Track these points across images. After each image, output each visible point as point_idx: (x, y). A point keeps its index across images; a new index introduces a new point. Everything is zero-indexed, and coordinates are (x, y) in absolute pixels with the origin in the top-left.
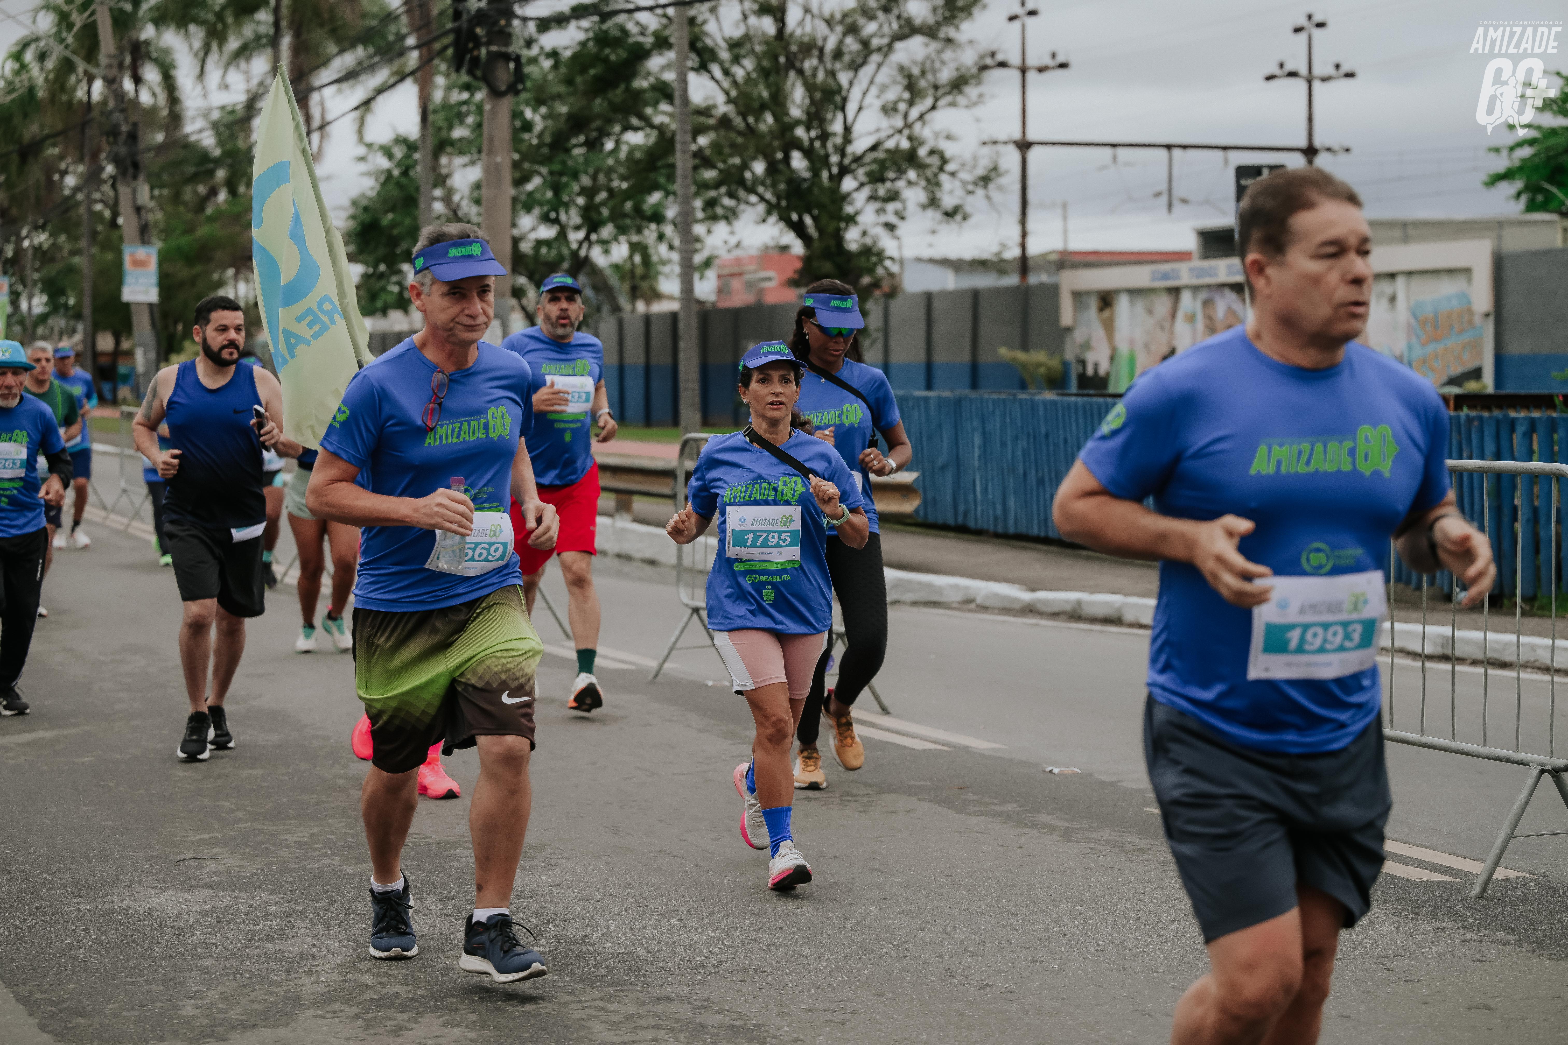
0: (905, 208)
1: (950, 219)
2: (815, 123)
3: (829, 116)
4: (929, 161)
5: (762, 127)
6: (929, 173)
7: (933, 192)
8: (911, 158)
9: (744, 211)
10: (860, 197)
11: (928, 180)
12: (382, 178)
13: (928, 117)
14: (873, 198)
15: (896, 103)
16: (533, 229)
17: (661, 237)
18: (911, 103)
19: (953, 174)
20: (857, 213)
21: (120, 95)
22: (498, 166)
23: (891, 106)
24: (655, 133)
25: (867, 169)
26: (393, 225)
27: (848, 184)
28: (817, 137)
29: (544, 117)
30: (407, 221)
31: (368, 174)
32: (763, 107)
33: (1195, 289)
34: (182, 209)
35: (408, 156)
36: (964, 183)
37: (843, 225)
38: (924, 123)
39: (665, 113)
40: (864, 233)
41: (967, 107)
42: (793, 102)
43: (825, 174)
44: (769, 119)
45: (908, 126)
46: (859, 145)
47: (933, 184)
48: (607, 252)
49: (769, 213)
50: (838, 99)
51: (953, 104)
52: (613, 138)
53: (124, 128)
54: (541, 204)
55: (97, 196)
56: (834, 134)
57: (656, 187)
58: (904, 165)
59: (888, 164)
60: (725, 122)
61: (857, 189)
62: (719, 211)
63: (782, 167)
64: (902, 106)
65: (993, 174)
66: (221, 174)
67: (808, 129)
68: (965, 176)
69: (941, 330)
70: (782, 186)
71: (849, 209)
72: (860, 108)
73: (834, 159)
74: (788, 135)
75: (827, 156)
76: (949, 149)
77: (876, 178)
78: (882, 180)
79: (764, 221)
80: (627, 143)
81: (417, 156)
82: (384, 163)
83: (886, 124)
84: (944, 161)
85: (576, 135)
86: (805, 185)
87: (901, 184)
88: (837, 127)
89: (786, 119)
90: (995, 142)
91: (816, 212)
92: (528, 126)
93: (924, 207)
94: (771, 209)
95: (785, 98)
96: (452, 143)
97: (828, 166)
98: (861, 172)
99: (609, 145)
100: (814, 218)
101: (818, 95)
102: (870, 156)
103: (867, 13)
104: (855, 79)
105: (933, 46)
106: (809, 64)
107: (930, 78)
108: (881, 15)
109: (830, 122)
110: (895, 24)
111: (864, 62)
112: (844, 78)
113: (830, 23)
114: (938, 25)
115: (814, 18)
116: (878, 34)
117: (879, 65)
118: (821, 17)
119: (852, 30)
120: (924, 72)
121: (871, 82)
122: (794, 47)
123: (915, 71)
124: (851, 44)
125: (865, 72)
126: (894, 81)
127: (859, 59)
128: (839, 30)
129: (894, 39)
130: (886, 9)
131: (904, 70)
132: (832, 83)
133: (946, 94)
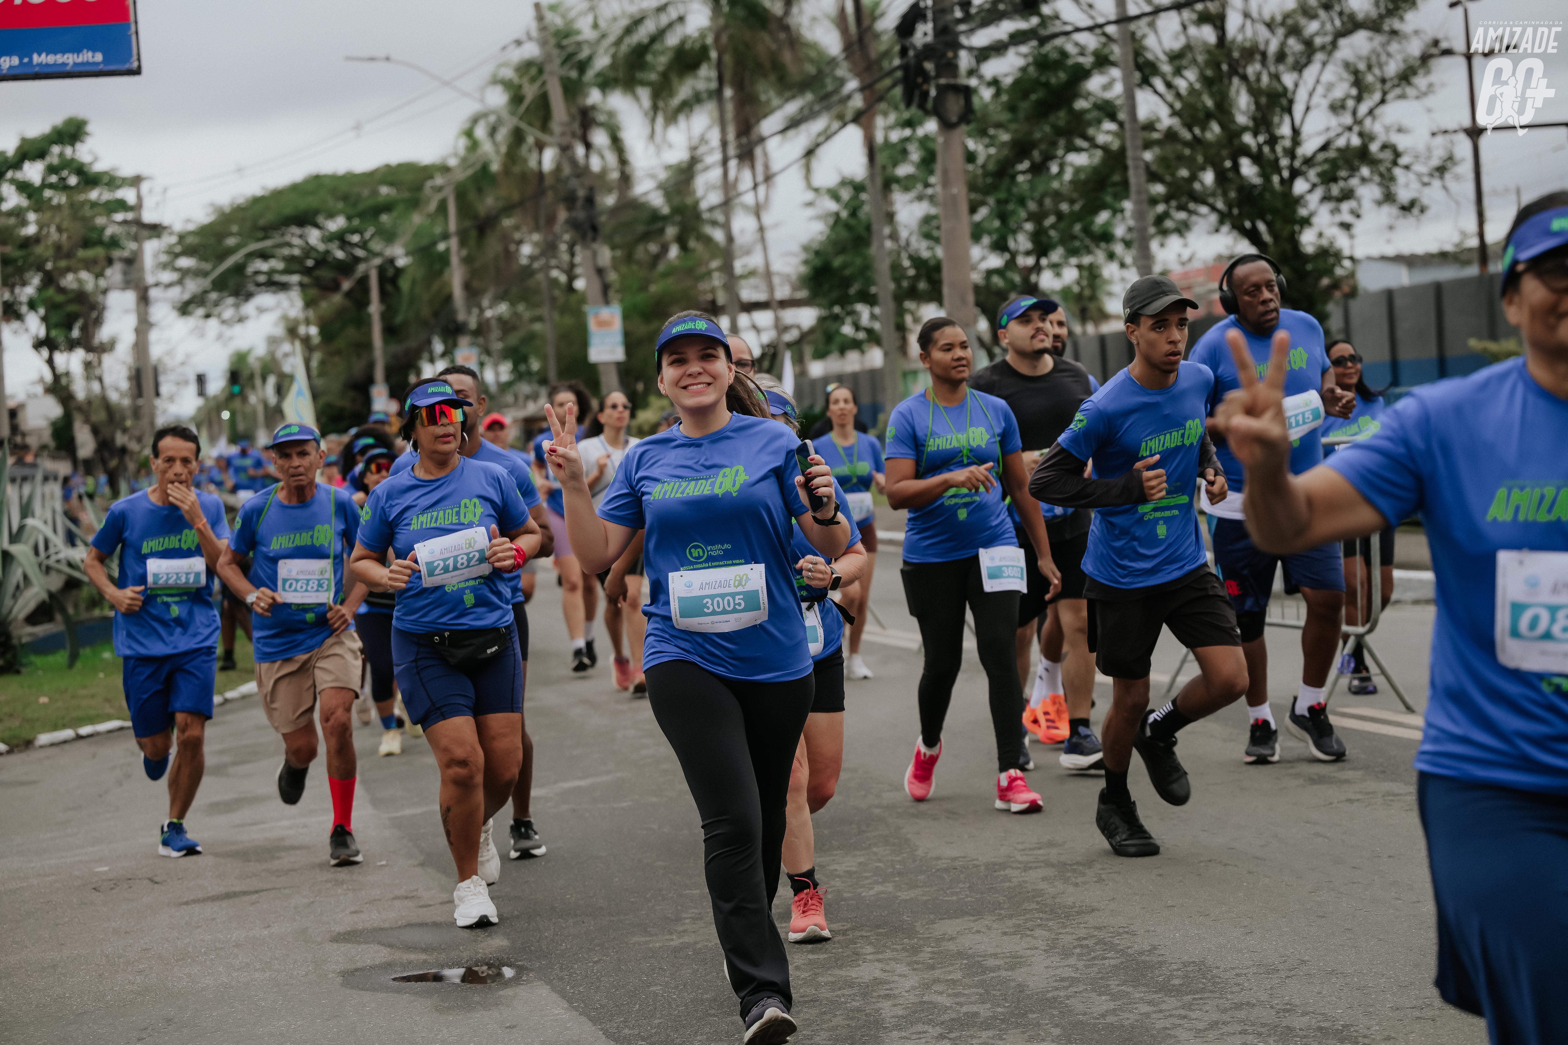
0: (1360, 205)
1: (1407, 213)
2: (1262, 128)
3: (1276, 119)
4: (1381, 156)
5: (1209, 136)
6: (1382, 169)
7: (1388, 187)
8: (1362, 155)
9: (1196, 223)
10: (1314, 199)
11: (1381, 175)
12: (831, 221)
13: (1378, 111)
14: (1326, 198)
15: (1344, 100)
16: (983, 259)
17: (1111, 256)
18: (1359, 99)
19: (1407, 167)
20: (1311, 215)
21: (573, 162)
22: (954, 198)
23: (1339, 104)
24: (1099, 153)
25: (1319, 169)
26: (844, 266)
27: (1300, 186)
28: (1266, 142)
29: (987, 146)
30: (858, 261)
31: (818, 218)
32: (1209, 116)
34: (635, 267)
35: (855, 197)
36: (1419, 175)
37: (1297, 228)
38: (1374, 118)
39: (1108, 132)
40: (1320, 235)
41: (1417, 98)
42: (1239, 109)
43: (1276, 179)
44: (1216, 128)
45: (1358, 122)
46: (1309, 147)
47: (1387, 180)
48: (1058, 275)
49: (1221, 222)
50: (1284, 102)
51: (1403, 97)
52: (1058, 161)
53: (581, 193)
54: (990, 233)
55: (553, 262)
56: (1283, 137)
57: (1104, 206)
58: (1356, 163)
59: (1341, 163)
60: (1171, 135)
61: (1310, 191)
62: (1169, 224)
63: (1231, 175)
64: (1350, 103)
65: (1449, 164)
66: (671, 231)
67: (1255, 135)
68: (1420, 168)
69: (1404, 327)
70: (1233, 195)
71: (1303, 212)
72: (1308, 109)
73: (1284, 162)
74: (1236, 142)
75: (1277, 160)
76: (1401, 142)
77: (1328, 178)
78: (1335, 180)
79: (1217, 231)
80: (1072, 165)
81: (864, 196)
82: (832, 206)
83: (1334, 122)
84: (1397, 154)
85: (1021, 162)
86: (1256, 192)
87: (1354, 182)
88: (1285, 130)
89: (1233, 127)
90: (1446, 132)
91: (1269, 217)
92: (971, 157)
93: (1379, 203)
94: (1223, 218)
95: (1231, 105)
96: (897, 180)
97: (1278, 170)
98: (1312, 174)
99: (1054, 169)
100: (1269, 225)
101: (1263, 100)
102: (1321, 156)
103: (1308, 13)
104: (1300, 79)
105: (1378, 39)
106: (1252, 69)
107: (1377, 72)
108: (1323, 13)
109: (1278, 125)
110: (1337, 21)
111: (1308, 61)
112: (1288, 79)
113: (1271, 26)
114: (1382, 18)
115: (1253, 22)
116: (1321, 32)
117: (1323, 64)
118: (1261, 20)
119: (1294, 31)
120: (1369, 66)
121: (1317, 81)
122: (1236, 54)
123: (1361, 66)
124: (1294, 45)
125: (1310, 72)
126: (1340, 78)
127: (1303, 59)
128: (1280, 32)
129: (1337, 35)
130: (1327, 6)
131: (1349, 67)
132: (1276, 87)
133: (1393, 87)
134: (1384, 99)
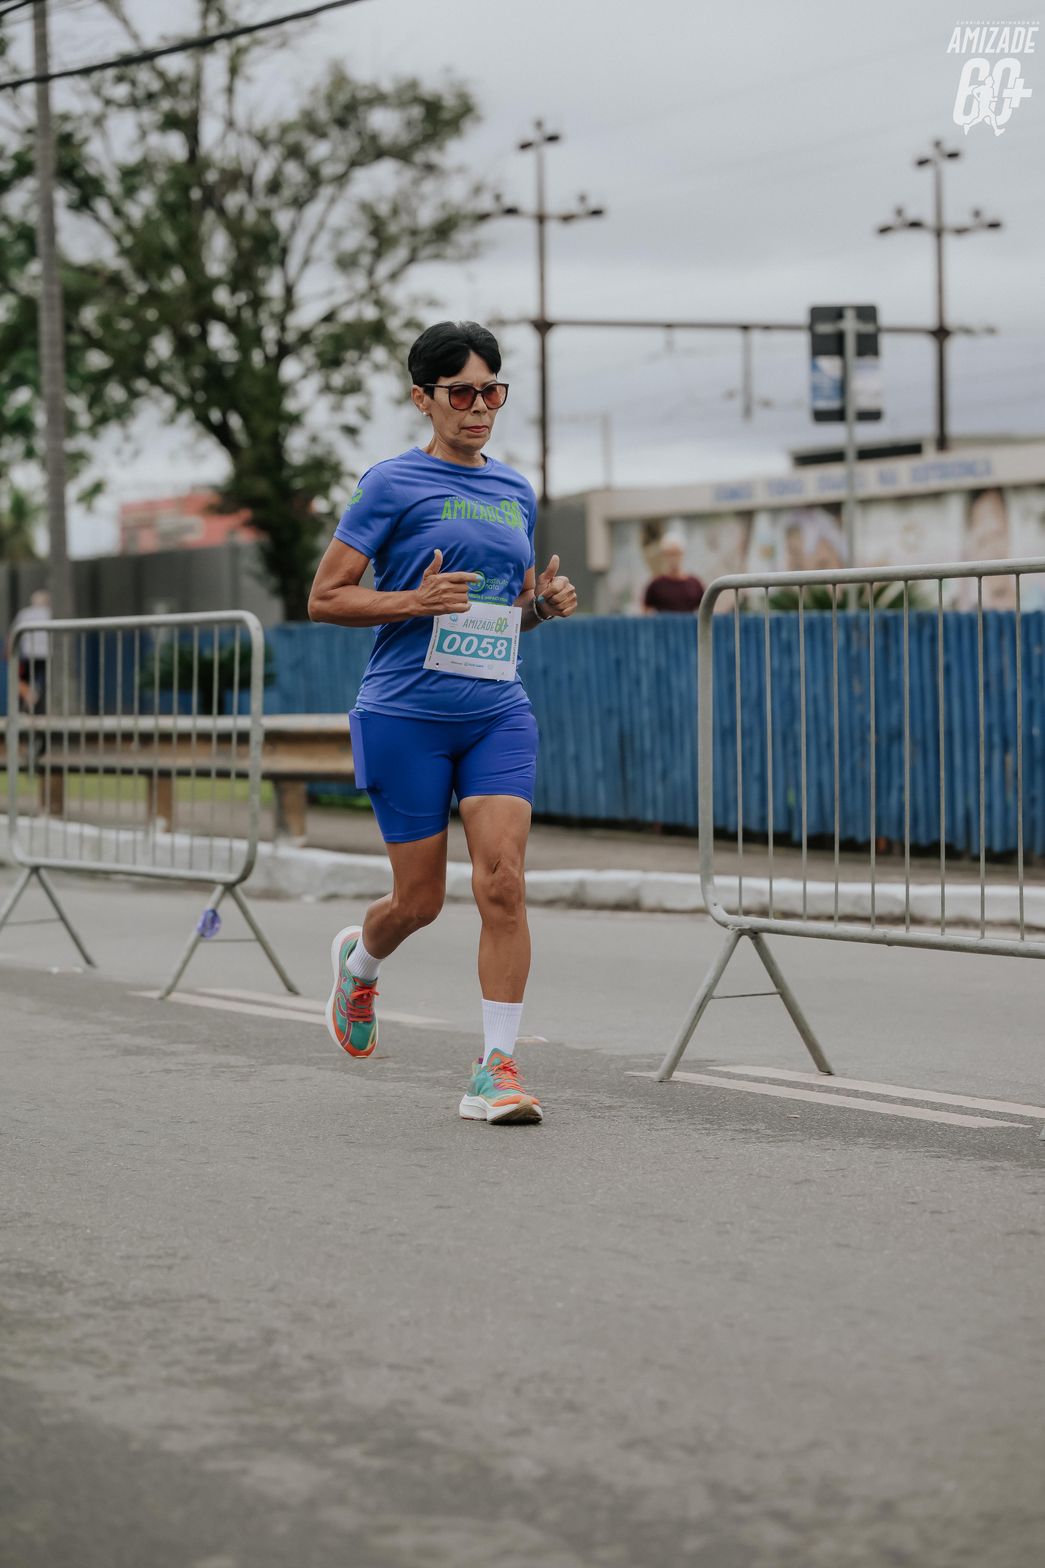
0: (370, 403)
2: (243, 284)
3: (263, 273)
4: (403, 336)
5: (169, 288)
8: (378, 331)
9: (144, 410)
10: (308, 389)
14: (327, 388)
15: (356, 254)
18: (378, 254)
20: (304, 410)
23: (350, 259)
27: (290, 369)
28: (246, 303)
33: (776, 511)
37: (282, 427)
38: (397, 283)
40: (314, 439)
41: (457, 258)
42: (212, 254)
43: (257, 358)
44: (178, 278)
45: (373, 287)
46: (306, 315)
49: (179, 411)
50: (275, 251)
51: (437, 257)
56: (270, 300)
57: (21, 381)
58: (368, 343)
59: (347, 341)
60: (115, 283)
61: (304, 376)
62: (108, 408)
64: (366, 260)
67: (234, 289)
70: (198, 372)
71: (292, 406)
72: (306, 262)
73: (270, 333)
75: (260, 331)
77: (330, 361)
78: (338, 364)
79: (173, 423)
83: (343, 284)
87: (364, 369)
88: (274, 288)
89: (202, 279)
91: (246, 410)
94: (182, 405)
95: (201, 247)
97: (262, 344)
98: (309, 354)
100: (244, 420)
101: (246, 244)
102: (322, 331)
103: (316, 129)
104: (300, 221)
105: (409, 174)
106: (234, 201)
107: (404, 220)
108: (335, 132)
109: (263, 282)
110: (354, 144)
111: (311, 197)
112: (283, 219)
113: (263, 142)
114: (415, 145)
115: (240, 134)
116: (331, 158)
117: (332, 201)
118: (250, 133)
119: (295, 152)
120: (395, 212)
121: (321, 225)
122: (212, 177)
123: (383, 209)
124: (293, 172)
125: (313, 211)
126: (354, 224)
127: (304, 193)
128: (276, 152)
129: (355, 163)
130: (342, 123)
131: (366, 208)
132: (265, 228)
133: (427, 243)
134: (412, 259)
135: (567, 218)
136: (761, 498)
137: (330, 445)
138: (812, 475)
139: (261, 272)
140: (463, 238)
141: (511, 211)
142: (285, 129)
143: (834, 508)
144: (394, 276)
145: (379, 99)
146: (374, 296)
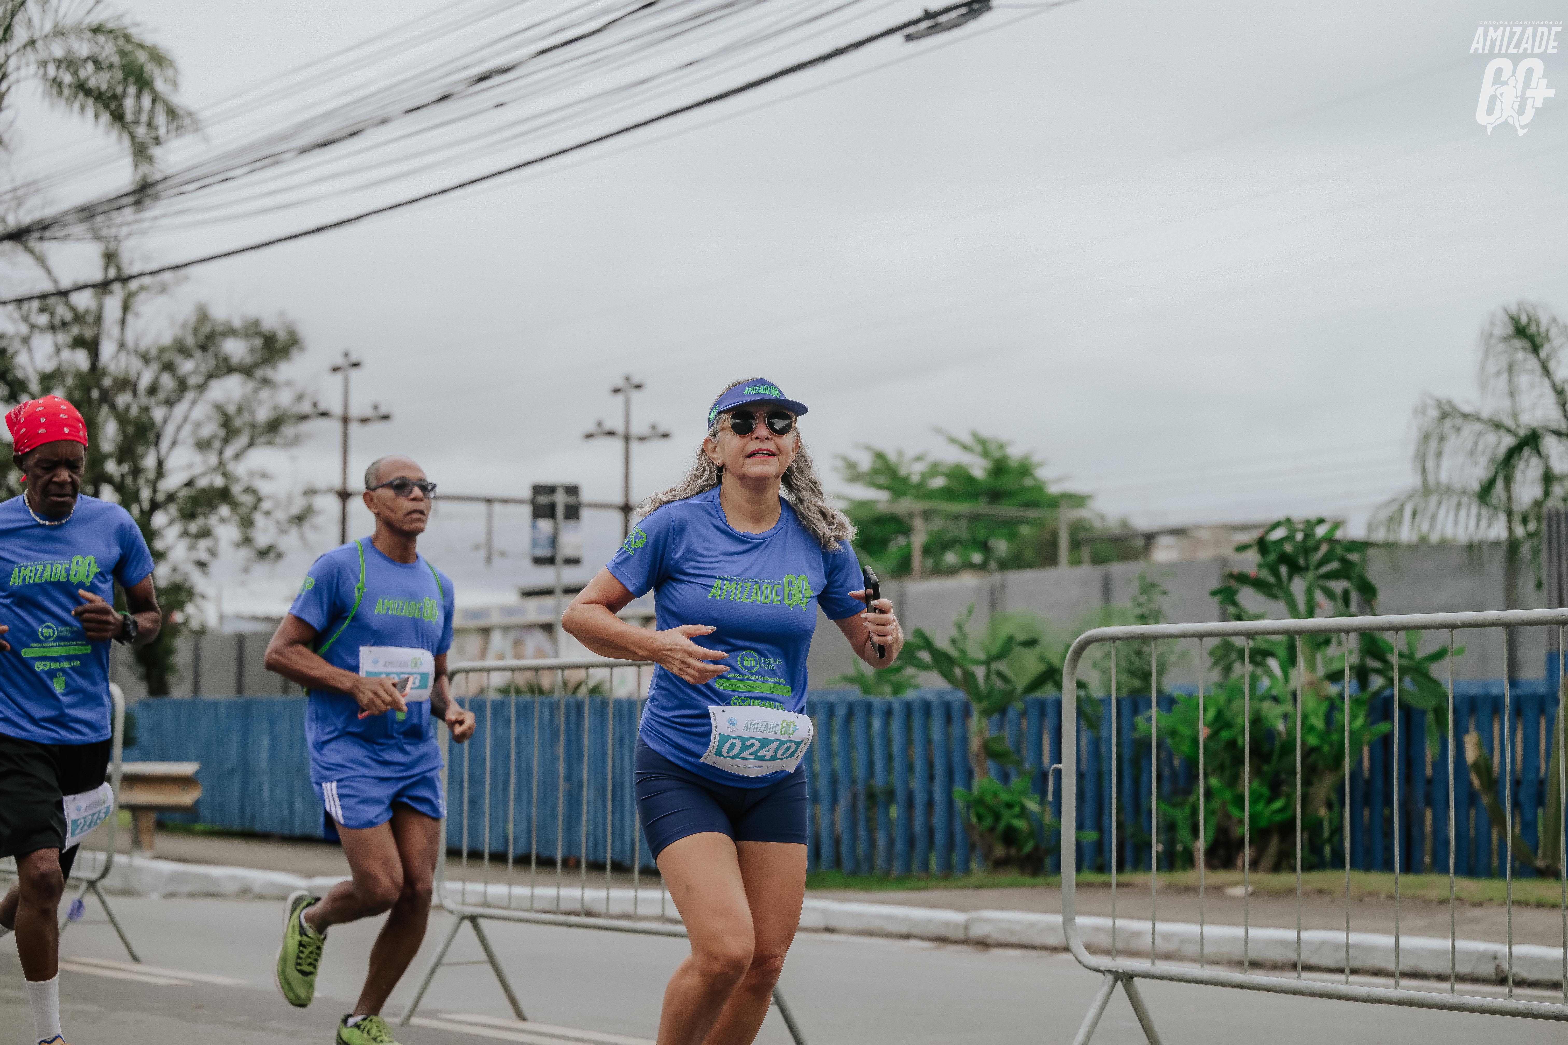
0: (217, 545)
1: (263, 557)
2: (127, 458)
3: (141, 451)
4: (243, 498)
6: (243, 511)
7: (246, 530)
8: (224, 495)
10: (172, 534)
11: (241, 518)
13: (243, 456)
14: (185, 533)
15: (211, 440)
18: (226, 441)
19: (268, 513)
20: (168, 549)
23: (206, 443)
25: (180, 505)
27: (159, 519)
28: (129, 472)
33: (506, 629)
36: (278, 523)
38: (239, 461)
40: (174, 570)
41: (284, 445)
42: (105, 436)
45: (222, 464)
46: (172, 482)
47: (247, 523)
50: (151, 436)
51: (270, 443)
56: (146, 470)
58: (217, 503)
59: (202, 501)
61: (169, 525)
64: (217, 444)
65: (308, 514)
67: (120, 462)
68: (281, 515)
69: (252, 671)
71: (159, 546)
72: (174, 444)
73: (145, 494)
74: (98, 469)
75: (138, 492)
76: (264, 487)
77: (188, 515)
78: (194, 517)
83: (200, 460)
84: (258, 499)
87: (213, 521)
88: (149, 462)
89: (97, 454)
93: (238, 545)
95: (97, 432)
97: (139, 501)
98: (173, 509)
101: (131, 430)
102: (184, 493)
103: (184, 351)
104: (170, 415)
105: (250, 385)
106: (122, 399)
107: (246, 417)
108: (198, 354)
109: (142, 457)
110: (212, 363)
111: (180, 398)
112: (158, 414)
113: (146, 359)
114: (256, 365)
115: (128, 353)
116: (195, 372)
117: (194, 402)
118: (136, 352)
119: (169, 367)
120: (240, 410)
121: (186, 419)
122: (107, 382)
123: (231, 409)
124: (167, 381)
125: (180, 409)
126: (210, 418)
127: (174, 396)
128: (155, 367)
129: (210, 376)
130: (203, 348)
131: (219, 408)
132: (145, 419)
133: (261, 434)
134: (251, 444)
135: (364, 421)
136: (495, 619)
137: (186, 574)
138: (533, 604)
139: (140, 449)
140: (288, 431)
141: (324, 414)
142: (162, 351)
143: (548, 628)
144: (237, 456)
145: (231, 332)
146: (222, 470)
